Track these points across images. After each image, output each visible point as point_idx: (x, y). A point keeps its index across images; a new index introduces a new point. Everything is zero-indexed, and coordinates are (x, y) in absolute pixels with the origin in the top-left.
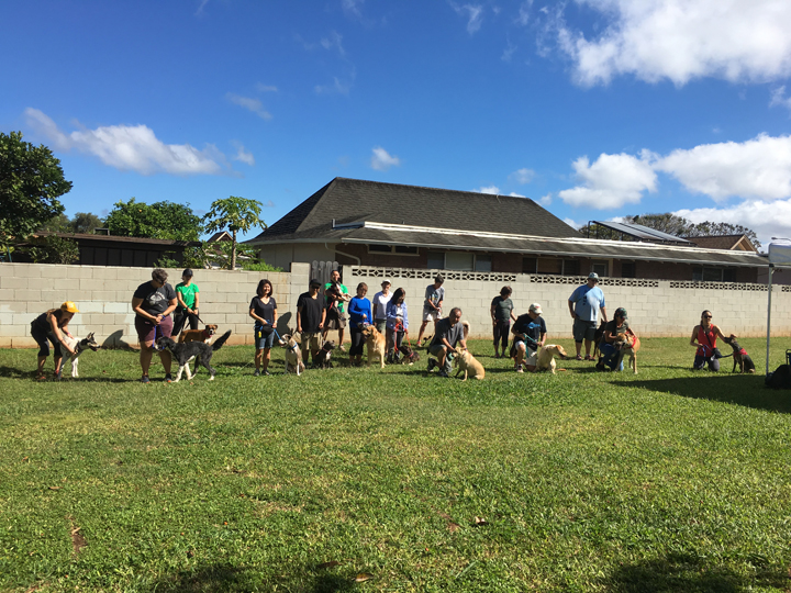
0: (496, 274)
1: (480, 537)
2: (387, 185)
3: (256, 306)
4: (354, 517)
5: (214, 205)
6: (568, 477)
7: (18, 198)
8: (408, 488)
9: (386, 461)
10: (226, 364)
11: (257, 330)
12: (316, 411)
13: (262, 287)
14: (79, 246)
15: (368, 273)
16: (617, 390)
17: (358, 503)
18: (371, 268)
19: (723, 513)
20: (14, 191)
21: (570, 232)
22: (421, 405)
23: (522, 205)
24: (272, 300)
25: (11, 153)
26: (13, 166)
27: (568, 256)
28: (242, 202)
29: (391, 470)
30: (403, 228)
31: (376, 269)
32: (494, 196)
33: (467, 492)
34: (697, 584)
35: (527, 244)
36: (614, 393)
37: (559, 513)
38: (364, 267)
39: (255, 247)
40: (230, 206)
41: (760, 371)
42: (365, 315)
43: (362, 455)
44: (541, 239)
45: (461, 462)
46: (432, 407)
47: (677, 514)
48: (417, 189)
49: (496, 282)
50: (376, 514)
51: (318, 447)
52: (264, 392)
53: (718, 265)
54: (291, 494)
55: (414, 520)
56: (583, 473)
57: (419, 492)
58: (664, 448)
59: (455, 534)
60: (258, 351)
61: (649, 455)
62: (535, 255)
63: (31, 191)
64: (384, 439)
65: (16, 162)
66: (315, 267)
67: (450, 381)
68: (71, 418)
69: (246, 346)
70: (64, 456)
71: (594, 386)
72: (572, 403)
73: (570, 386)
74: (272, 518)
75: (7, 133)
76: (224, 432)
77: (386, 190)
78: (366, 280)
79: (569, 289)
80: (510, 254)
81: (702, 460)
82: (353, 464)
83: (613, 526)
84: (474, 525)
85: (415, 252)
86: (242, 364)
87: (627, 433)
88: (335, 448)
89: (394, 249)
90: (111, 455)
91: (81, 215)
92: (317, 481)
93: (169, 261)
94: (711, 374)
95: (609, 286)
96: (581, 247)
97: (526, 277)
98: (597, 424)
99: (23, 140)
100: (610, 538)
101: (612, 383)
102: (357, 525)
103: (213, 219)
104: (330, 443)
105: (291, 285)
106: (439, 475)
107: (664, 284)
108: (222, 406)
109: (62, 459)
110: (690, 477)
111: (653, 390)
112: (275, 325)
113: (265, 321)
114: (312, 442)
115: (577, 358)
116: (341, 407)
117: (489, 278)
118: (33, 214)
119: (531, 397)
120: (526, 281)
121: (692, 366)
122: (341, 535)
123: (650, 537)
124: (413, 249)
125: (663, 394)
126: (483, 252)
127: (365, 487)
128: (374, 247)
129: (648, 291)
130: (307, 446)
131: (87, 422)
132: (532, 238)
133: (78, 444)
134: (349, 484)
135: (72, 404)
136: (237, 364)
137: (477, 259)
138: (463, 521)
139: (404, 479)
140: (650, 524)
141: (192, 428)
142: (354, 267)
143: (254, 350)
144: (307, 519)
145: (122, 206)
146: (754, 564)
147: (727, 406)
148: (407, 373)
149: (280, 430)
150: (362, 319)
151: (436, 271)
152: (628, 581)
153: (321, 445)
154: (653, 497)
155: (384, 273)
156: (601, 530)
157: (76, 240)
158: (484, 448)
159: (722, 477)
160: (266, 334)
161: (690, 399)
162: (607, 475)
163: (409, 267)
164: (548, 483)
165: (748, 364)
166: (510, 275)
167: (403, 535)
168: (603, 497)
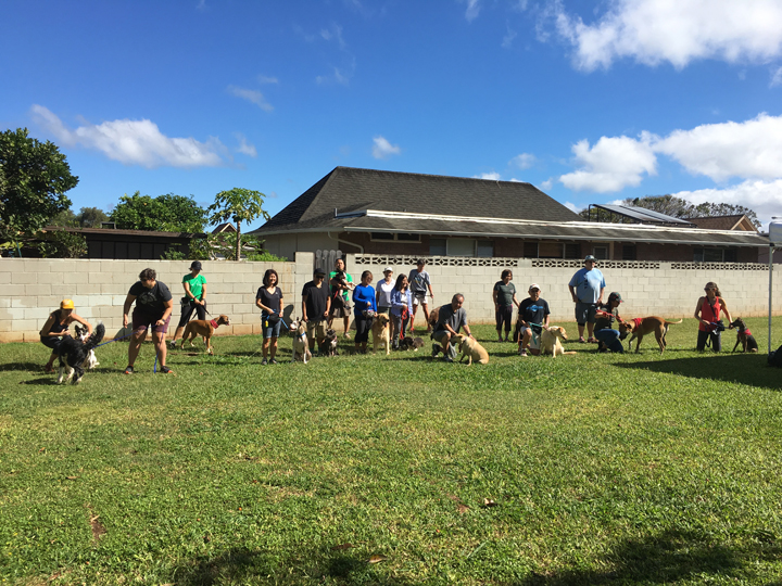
0: (498, 259)
1: (489, 518)
2: (388, 173)
3: (262, 295)
4: (365, 500)
5: (218, 197)
6: (574, 457)
7: (26, 194)
8: (417, 471)
9: (394, 446)
10: (233, 353)
11: (264, 320)
12: (324, 398)
13: (268, 277)
14: (87, 240)
15: (371, 261)
16: (620, 372)
17: (368, 487)
18: (374, 256)
19: (729, 490)
20: (22, 187)
21: (571, 216)
22: (427, 390)
23: (522, 189)
24: (278, 290)
25: (18, 149)
26: (20, 162)
27: (569, 240)
28: (245, 193)
29: (400, 454)
30: (406, 216)
31: (379, 257)
32: (495, 182)
33: (475, 475)
34: (705, 560)
35: (529, 228)
36: (617, 374)
37: (567, 493)
38: (368, 255)
39: (260, 238)
40: (235, 197)
41: (762, 350)
42: (369, 303)
43: (371, 440)
44: (543, 223)
45: (468, 445)
46: (438, 392)
47: (683, 492)
48: (418, 177)
49: (498, 267)
50: (387, 497)
51: (327, 433)
52: (273, 380)
53: (719, 246)
54: (303, 479)
55: (425, 502)
56: (590, 454)
57: (428, 476)
58: (669, 428)
59: (465, 515)
60: (265, 341)
61: (654, 434)
62: (536, 239)
63: (38, 186)
64: (392, 424)
65: (23, 158)
66: (318, 256)
67: (454, 366)
68: (84, 410)
69: (253, 336)
70: (80, 446)
71: (598, 368)
72: (576, 385)
73: (574, 369)
74: (285, 502)
75: (14, 130)
76: (235, 420)
77: (387, 177)
78: (370, 268)
79: (570, 273)
80: (510, 239)
81: (707, 440)
82: (363, 449)
83: (621, 505)
84: (484, 507)
85: (417, 239)
86: (250, 354)
87: (632, 414)
88: (344, 434)
89: (396, 237)
90: (125, 445)
91: (87, 210)
92: (328, 466)
93: (175, 253)
94: (713, 355)
95: (610, 269)
96: (583, 231)
97: (528, 261)
98: (602, 405)
99: (29, 136)
100: (618, 517)
101: (615, 364)
102: (368, 509)
103: (217, 210)
104: (339, 429)
105: (296, 274)
106: (447, 459)
107: (665, 266)
108: (232, 394)
109: (78, 449)
110: (695, 455)
111: (656, 371)
112: (281, 314)
113: (271, 311)
114: (321, 428)
115: (580, 341)
116: (349, 394)
117: (492, 263)
118: (40, 209)
119: (535, 381)
120: (528, 266)
121: (695, 346)
122: (353, 518)
123: (658, 515)
124: (415, 236)
125: (666, 374)
126: (484, 237)
127: (375, 472)
128: (376, 235)
129: (649, 272)
130: (317, 432)
131: (100, 413)
132: (534, 223)
133: (93, 434)
134: (359, 469)
135: (85, 396)
136: (244, 354)
137: (479, 245)
138: (473, 503)
139: (414, 463)
140: (657, 503)
141: (204, 416)
142: (357, 255)
143: (261, 340)
144: (320, 503)
145: (127, 199)
146: (760, 539)
147: (730, 385)
148: (412, 359)
149: (289, 417)
150: (366, 306)
151: (438, 257)
152: (636, 559)
153: (330, 431)
154: (659, 475)
155: (387, 261)
156: (609, 509)
157: (84, 234)
158: (490, 431)
159: (727, 455)
160: (273, 323)
161: (693, 379)
162: (612, 455)
163: (412, 254)
164: (555, 464)
165: (751, 344)
166: (512, 260)
167: (414, 517)
168: (610, 477)
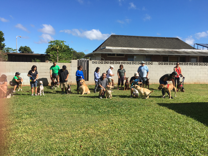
15: (98, 63)
32: (165, 38)
35: (164, 52)
38: (96, 61)
44: (170, 50)
60: (32, 88)
96: (186, 52)
97: (157, 63)
132: (167, 50)
137: (146, 57)
151: (122, 61)
166: (150, 62)
